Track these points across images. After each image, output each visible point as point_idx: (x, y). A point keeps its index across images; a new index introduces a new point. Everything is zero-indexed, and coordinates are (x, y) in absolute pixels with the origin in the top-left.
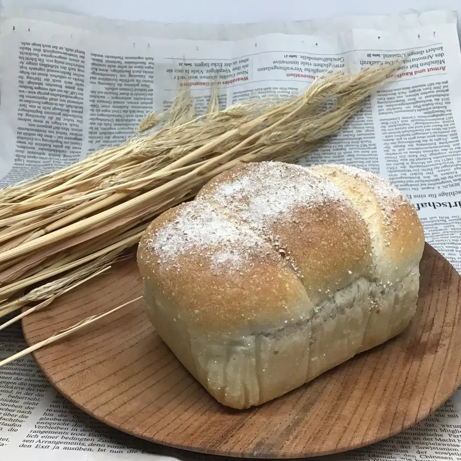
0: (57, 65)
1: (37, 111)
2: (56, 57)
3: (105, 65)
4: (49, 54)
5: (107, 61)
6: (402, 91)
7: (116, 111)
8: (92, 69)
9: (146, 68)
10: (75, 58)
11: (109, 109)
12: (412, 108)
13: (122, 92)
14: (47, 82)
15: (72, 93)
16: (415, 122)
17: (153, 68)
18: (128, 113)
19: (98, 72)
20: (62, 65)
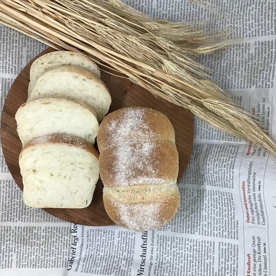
0: (263, 15)
1: (233, 7)
2: (269, 12)
3: (269, 51)
4: (271, 7)
5: (272, 52)
6: (236, 262)
7: (236, 62)
8: (265, 42)
9: (266, 82)
10: (270, 27)
11: (238, 57)
12: (221, 266)
13: (250, 66)
14: (251, 9)
15: (246, 29)
16: (209, 264)
17: (266, 87)
18: (234, 72)
19: (264, 46)
20: (263, 19)
